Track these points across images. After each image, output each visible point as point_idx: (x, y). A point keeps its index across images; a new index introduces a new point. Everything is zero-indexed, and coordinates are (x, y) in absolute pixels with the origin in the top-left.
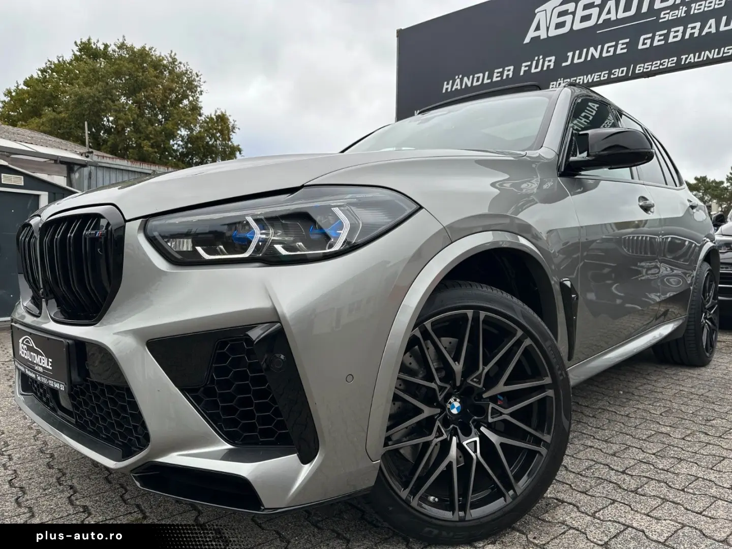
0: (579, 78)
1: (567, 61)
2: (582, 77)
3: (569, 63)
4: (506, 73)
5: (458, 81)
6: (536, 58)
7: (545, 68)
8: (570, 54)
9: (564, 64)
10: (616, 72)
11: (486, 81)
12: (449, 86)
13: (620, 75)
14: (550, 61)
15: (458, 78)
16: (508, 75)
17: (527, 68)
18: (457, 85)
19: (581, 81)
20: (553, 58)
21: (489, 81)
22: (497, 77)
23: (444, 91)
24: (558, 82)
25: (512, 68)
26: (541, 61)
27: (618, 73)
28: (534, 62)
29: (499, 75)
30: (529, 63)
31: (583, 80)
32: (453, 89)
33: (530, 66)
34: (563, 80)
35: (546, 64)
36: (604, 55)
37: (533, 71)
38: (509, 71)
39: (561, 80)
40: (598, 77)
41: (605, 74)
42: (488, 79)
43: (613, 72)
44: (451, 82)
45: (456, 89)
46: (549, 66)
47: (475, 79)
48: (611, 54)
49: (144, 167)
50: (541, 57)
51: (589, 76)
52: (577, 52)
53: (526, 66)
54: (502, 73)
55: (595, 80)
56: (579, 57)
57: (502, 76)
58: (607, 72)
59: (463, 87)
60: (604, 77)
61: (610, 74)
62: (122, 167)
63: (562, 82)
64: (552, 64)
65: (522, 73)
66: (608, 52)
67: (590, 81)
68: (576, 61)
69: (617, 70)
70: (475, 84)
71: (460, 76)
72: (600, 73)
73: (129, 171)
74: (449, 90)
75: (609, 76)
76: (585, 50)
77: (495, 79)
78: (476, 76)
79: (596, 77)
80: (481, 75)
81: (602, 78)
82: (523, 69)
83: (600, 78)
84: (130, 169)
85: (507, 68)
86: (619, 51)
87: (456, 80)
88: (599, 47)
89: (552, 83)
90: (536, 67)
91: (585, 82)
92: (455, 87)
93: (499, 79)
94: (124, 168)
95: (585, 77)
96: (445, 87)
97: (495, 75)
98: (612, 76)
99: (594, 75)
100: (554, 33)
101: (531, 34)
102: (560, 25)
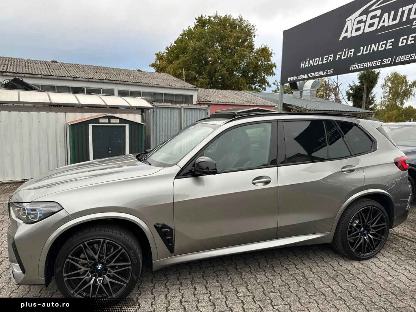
0: (365, 63)
1: (360, 53)
2: (367, 63)
3: (361, 54)
4: (329, 58)
5: (308, 62)
6: (345, 50)
7: (349, 57)
8: (362, 48)
9: (358, 54)
10: (385, 61)
11: (320, 63)
12: (304, 65)
13: (387, 63)
14: (351, 52)
15: (308, 60)
16: (330, 60)
17: (340, 56)
18: (307, 64)
19: (366, 65)
20: (353, 50)
21: (322, 63)
22: (325, 61)
23: (301, 68)
24: (355, 65)
25: (332, 55)
26: (347, 52)
27: (386, 61)
28: (344, 52)
29: (326, 59)
30: (341, 53)
31: (367, 65)
32: (305, 67)
33: (341, 55)
34: (357, 64)
35: (349, 54)
36: (380, 49)
37: (343, 58)
38: (331, 57)
39: (356, 64)
40: (375, 63)
41: (379, 62)
42: (321, 62)
43: (384, 60)
44: (304, 62)
45: (307, 66)
46: (351, 55)
47: (315, 61)
48: (383, 49)
49: (177, 105)
50: (347, 49)
51: (371, 62)
52: (366, 47)
53: (339, 55)
54: (327, 58)
55: (374, 65)
56: (366, 51)
57: (327, 60)
58: (380, 60)
59: (310, 66)
60: (378, 63)
61: (382, 62)
62: (167, 107)
63: (356, 65)
64: (352, 54)
65: (337, 59)
66: (382, 47)
67: (371, 66)
68: (365, 53)
69: (386, 59)
70: (315, 64)
71: (309, 59)
72: (376, 61)
73: (170, 108)
74: (303, 67)
75: (381, 64)
76: (370, 46)
77: (324, 62)
78: (316, 59)
79: (374, 63)
80: (318, 59)
81: (377, 65)
82: (338, 56)
83: (376, 64)
84: (171, 107)
85: (330, 56)
86: (388, 47)
87: (307, 61)
88: (377, 44)
89: (351, 66)
90: (344, 56)
91: (368, 66)
92: (306, 65)
93: (326, 62)
94: (169, 107)
95: (369, 63)
96: (302, 65)
97: (325, 59)
98: (383, 64)
99: (373, 62)
100: (354, 34)
101: (343, 35)
102: (358, 29)
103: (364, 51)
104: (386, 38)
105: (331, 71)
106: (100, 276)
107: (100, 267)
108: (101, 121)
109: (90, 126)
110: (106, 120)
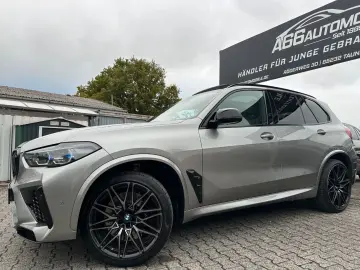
1: (291, 60)
5: (244, 72)
6: (277, 60)
7: (281, 64)
8: (292, 57)
9: (290, 62)
13: (315, 66)
18: (244, 74)
20: (285, 59)
21: (257, 71)
23: (238, 77)
26: (280, 61)
28: (277, 62)
29: (261, 68)
30: (274, 62)
31: (298, 69)
32: (242, 76)
34: (290, 69)
37: (276, 66)
38: (266, 67)
39: (288, 69)
41: (308, 66)
43: (312, 64)
44: (241, 73)
45: (244, 76)
47: (251, 71)
48: (311, 55)
49: (121, 116)
50: (279, 59)
51: (301, 67)
52: (295, 56)
53: (273, 64)
55: (304, 68)
56: (296, 59)
57: (263, 69)
59: (247, 75)
61: (310, 65)
64: (284, 62)
65: (271, 67)
66: (309, 55)
67: (302, 69)
69: (314, 63)
70: (251, 73)
71: (245, 70)
73: (114, 117)
74: (240, 76)
76: (299, 54)
77: (260, 71)
78: (252, 69)
80: (254, 69)
86: (314, 54)
88: (305, 53)
89: (285, 71)
90: (278, 64)
95: (299, 67)
98: (312, 66)
100: (284, 47)
101: (275, 49)
102: (287, 44)
103: (294, 59)
104: (312, 48)
105: (266, 77)
106: (128, 227)
107: (127, 217)
108: (52, 123)
109: (41, 128)
110: (57, 123)
